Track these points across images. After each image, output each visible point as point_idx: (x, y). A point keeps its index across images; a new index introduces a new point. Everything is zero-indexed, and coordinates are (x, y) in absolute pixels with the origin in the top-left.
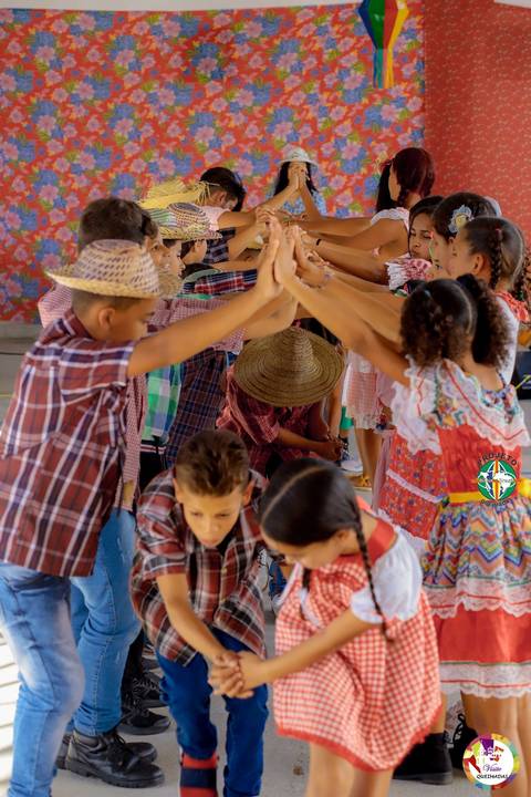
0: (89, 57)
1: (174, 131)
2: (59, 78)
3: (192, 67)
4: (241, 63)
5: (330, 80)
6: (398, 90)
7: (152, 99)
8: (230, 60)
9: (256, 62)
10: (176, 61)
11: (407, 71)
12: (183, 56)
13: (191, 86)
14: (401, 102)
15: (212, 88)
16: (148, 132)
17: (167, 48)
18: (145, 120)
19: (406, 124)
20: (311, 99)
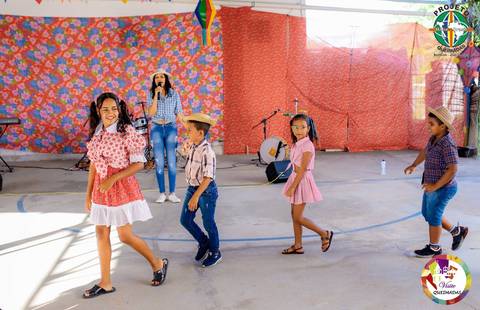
0: (79, 38)
1: (118, 69)
2: (66, 48)
3: (124, 41)
4: (145, 39)
5: (183, 45)
6: (212, 48)
7: (108, 55)
8: (140, 38)
9: (151, 38)
10: (117, 39)
11: (216, 40)
12: (120, 36)
13: (124, 49)
14: (213, 54)
15: (133, 50)
16: (106, 70)
17: (113, 34)
18: (105, 65)
19: (216, 63)
20: (175, 54)
